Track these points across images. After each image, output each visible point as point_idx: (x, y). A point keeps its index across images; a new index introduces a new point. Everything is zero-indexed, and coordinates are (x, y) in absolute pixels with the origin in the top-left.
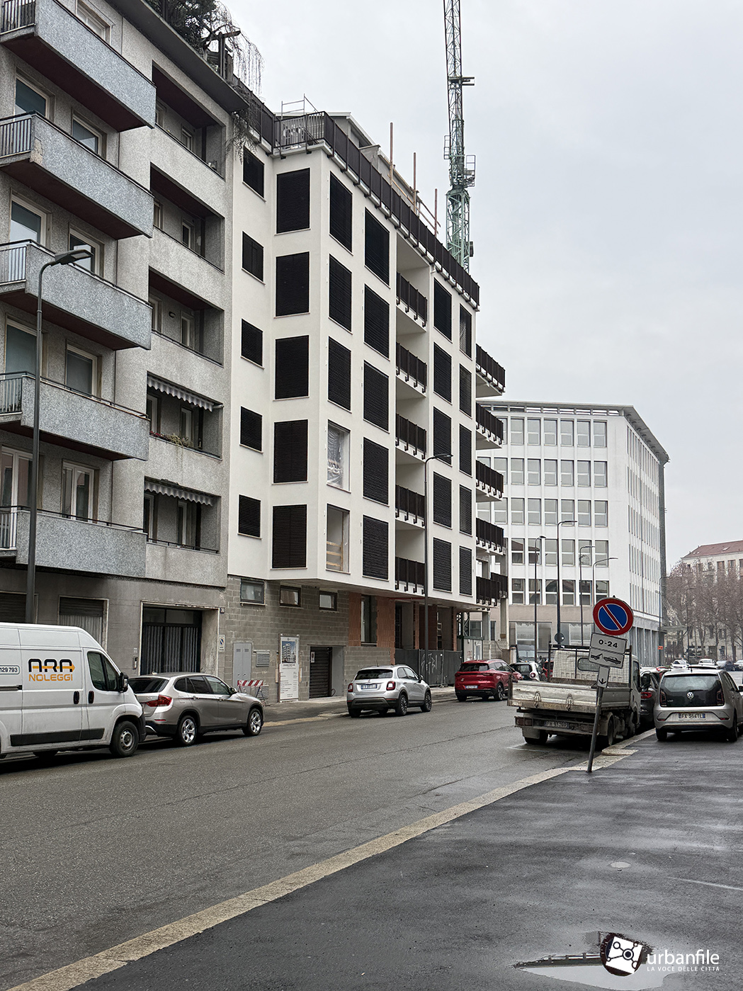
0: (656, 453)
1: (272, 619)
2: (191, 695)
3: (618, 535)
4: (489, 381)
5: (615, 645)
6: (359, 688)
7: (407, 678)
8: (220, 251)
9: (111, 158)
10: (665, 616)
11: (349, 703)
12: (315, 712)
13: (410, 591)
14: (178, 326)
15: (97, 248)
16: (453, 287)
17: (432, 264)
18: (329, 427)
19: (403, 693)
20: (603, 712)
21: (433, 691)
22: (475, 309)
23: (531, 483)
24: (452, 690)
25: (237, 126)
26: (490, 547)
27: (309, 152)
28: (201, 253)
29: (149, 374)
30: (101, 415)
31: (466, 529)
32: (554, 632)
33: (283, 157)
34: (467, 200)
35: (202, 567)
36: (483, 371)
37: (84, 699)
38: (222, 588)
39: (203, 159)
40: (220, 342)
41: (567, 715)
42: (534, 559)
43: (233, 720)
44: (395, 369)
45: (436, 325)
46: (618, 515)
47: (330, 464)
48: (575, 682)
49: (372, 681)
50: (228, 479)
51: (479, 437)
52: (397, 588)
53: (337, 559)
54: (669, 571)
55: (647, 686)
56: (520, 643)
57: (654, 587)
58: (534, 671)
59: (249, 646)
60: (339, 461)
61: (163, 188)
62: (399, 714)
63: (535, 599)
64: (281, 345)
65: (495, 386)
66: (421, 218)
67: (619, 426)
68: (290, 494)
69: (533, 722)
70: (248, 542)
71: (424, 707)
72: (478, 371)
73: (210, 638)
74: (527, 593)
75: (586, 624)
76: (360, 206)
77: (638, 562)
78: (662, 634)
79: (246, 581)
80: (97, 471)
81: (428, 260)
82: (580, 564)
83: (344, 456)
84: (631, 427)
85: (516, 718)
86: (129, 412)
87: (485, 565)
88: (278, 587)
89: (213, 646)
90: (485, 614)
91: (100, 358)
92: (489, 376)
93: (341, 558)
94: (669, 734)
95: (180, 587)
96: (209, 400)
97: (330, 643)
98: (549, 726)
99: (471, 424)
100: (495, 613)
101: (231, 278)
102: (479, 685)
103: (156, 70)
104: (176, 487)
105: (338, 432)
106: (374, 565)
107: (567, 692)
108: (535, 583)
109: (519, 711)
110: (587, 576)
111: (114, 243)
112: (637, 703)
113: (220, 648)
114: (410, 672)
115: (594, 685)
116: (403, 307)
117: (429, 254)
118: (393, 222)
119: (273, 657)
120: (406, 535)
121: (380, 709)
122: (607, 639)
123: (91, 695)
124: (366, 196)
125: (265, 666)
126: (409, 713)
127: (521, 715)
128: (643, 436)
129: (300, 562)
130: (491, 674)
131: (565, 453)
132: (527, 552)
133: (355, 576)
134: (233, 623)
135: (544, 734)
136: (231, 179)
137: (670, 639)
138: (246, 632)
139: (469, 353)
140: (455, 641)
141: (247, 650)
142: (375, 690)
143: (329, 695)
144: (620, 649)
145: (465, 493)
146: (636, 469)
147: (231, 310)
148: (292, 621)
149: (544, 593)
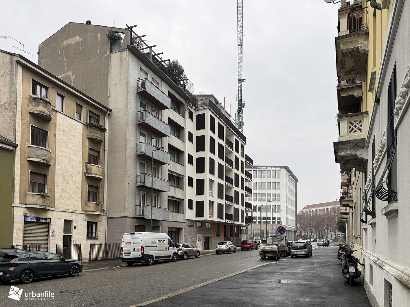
0: (294, 179)
1: (195, 230)
2: (186, 248)
3: (283, 204)
4: (249, 164)
5: (282, 236)
6: (219, 247)
7: (230, 244)
8: (183, 136)
9: (160, 118)
10: (296, 227)
11: (216, 251)
12: (208, 253)
13: (229, 222)
14: (173, 156)
15: (157, 140)
16: (240, 139)
17: (234, 134)
18: (210, 180)
19: (230, 248)
20: (279, 251)
21: (236, 248)
22: (245, 144)
23: (259, 189)
24: (240, 248)
25: (187, 104)
26: (249, 209)
27: (205, 109)
28: (179, 137)
29: (168, 170)
30: (160, 182)
31: (242, 205)
32: (265, 232)
33: (198, 110)
34: (242, 112)
35: (180, 217)
36: (247, 161)
37: (167, 249)
38: (185, 222)
39: (179, 113)
40: (184, 160)
41: (270, 252)
42: (259, 211)
43: (194, 254)
44: (225, 163)
45: (235, 150)
46: (283, 198)
47: (210, 190)
48: (272, 244)
49: (222, 245)
50: (185, 195)
51: (246, 179)
52: (226, 221)
53: (211, 214)
54: (298, 213)
55: (289, 246)
56: (255, 235)
57: (293, 218)
58: (261, 243)
59: (190, 237)
60: (211, 189)
61: (172, 123)
62: (229, 253)
63: (260, 222)
64: (198, 159)
65: (250, 165)
66: (231, 121)
67: (284, 172)
68: (200, 198)
69: (263, 254)
70: (190, 210)
71: (234, 252)
72: (246, 161)
73: (181, 235)
74: (257, 221)
75: (274, 229)
76: (217, 121)
77: (289, 211)
78: (295, 232)
79: (189, 220)
80: (158, 195)
81: (233, 133)
82: (273, 212)
83: (213, 188)
84: (287, 172)
85: (259, 253)
86: (165, 180)
87: (247, 214)
88: (197, 221)
89: (182, 237)
90: (247, 227)
91: (158, 167)
92: (249, 162)
93: (212, 214)
94: (294, 256)
95: (175, 223)
96: (181, 175)
97: (209, 236)
98: (267, 254)
99: (244, 176)
100: (249, 227)
101: (186, 143)
102: (247, 246)
103: (169, 93)
104: (174, 197)
105: (212, 181)
106: (220, 216)
107: (271, 247)
108: (260, 218)
109: (260, 251)
110: (274, 216)
111: (161, 138)
112: (287, 250)
113: (184, 237)
114: (231, 243)
115: (277, 245)
116: (227, 146)
117: (234, 131)
118: (225, 124)
119: (196, 240)
120: (227, 207)
121: (223, 252)
122: (280, 235)
123: (169, 248)
124: (218, 118)
125: (194, 242)
126: (231, 253)
127: (260, 252)
128: (291, 174)
129: (203, 215)
130: (250, 243)
131: (269, 180)
132: (257, 209)
133: (216, 219)
134: (187, 231)
135: (265, 256)
136: (186, 118)
137: (298, 233)
138: (189, 234)
139: (243, 157)
140: (239, 235)
141: (190, 238)
142: (223, 247)
143: (208, 249)
144: (283, 237)
145: (242, 195)
146: (288, 184)
147: (186, 151)
148: (200, 230)
149: (262, 220)
